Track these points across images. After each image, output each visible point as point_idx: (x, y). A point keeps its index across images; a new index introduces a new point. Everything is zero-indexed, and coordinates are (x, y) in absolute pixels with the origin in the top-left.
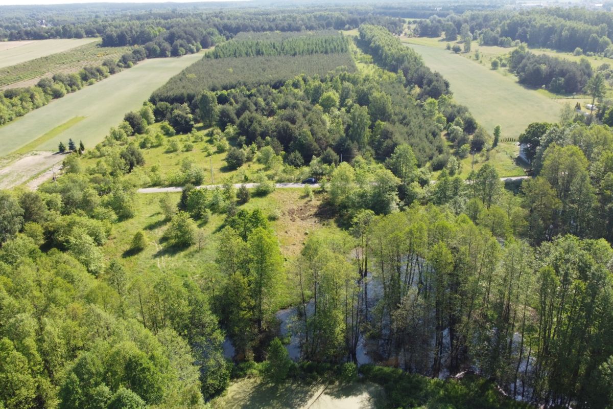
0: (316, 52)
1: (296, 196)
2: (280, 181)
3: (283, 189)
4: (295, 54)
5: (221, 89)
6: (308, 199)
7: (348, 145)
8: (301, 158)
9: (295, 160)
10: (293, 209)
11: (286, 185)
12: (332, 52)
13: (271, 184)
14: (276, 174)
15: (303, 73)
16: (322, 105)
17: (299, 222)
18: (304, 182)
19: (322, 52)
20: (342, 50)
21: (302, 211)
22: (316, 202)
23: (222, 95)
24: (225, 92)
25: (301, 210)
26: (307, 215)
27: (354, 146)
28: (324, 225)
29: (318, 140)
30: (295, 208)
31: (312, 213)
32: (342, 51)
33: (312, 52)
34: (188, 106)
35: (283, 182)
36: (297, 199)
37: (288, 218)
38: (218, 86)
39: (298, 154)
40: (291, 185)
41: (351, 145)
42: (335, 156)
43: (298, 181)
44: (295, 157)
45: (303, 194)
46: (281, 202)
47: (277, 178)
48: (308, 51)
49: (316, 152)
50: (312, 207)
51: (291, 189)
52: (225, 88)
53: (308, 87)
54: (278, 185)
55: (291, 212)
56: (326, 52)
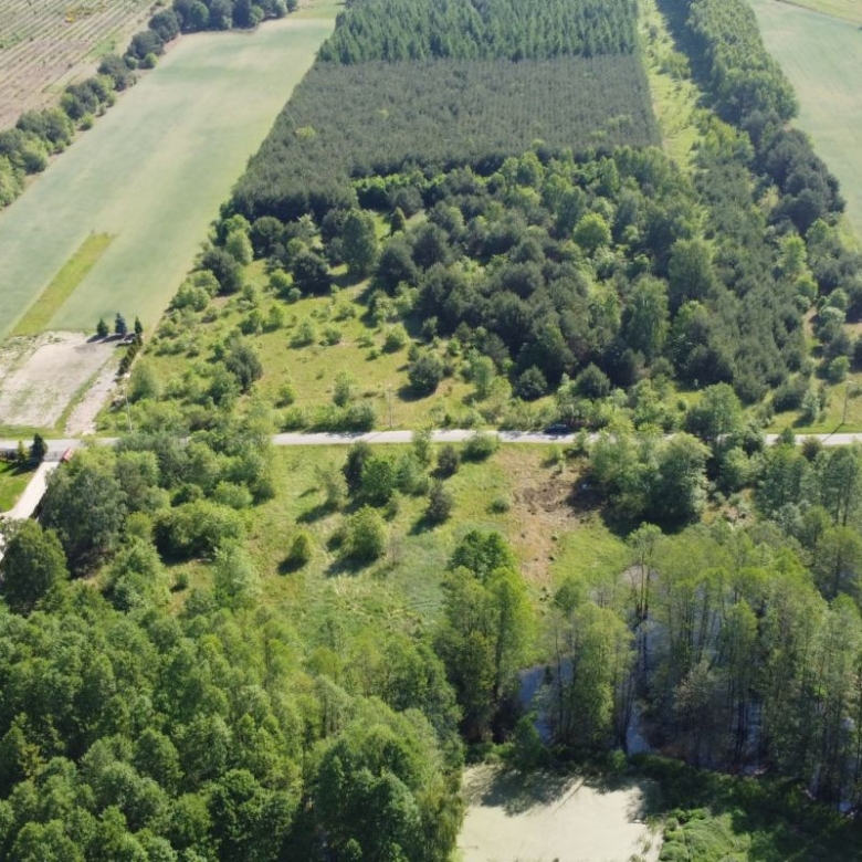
0: (565, 51)
1: (536, 459)
2: (504, 428)
3: (513, 445)
4: (517, 57)
5: (371, 171)
6: (555, 468)
7: (627, 357)
8: (542, 379)
9: (531, 384)
10: (532, 489)
11: (517, 436)
12: (600, 51)
13: (491, 433)
14: (497, 411)
15: (539, 133)
16: (580, 240)
17: (542, 516)
18: (548, 431)
19: (576, 52)
20: (623, 45)
21: (546, 494)
22: (569, 475)
23: (374, 189)
24: (379, 182)
25: (545, 491)
26: (555, 501)
27: (638, 359)
28: (582, 522)
29: (572, 342)
30: (535, 486)
31: (563, 498)
32: (622, 50)
33: (555, 52)
34: (312, 220)
35: (511, 429)
36: (536, 464)
37: (525, 507)
38: (365, 164)
39: (536, 371)
40: (525, 437)
41: (633, 357)
42: (602, 379)
43: (536, 427)
44: (532, 378)
45: (547, 458)
46: (511, 473)
47: (500, 420)
48: (547, 48)
49: (568, 367)
50: (564, 485)
51: (527, 445)
52: (380, 171)
53: (549, 185)
54: (505, 437)
55: (529, 495)
56: (587, 54)
